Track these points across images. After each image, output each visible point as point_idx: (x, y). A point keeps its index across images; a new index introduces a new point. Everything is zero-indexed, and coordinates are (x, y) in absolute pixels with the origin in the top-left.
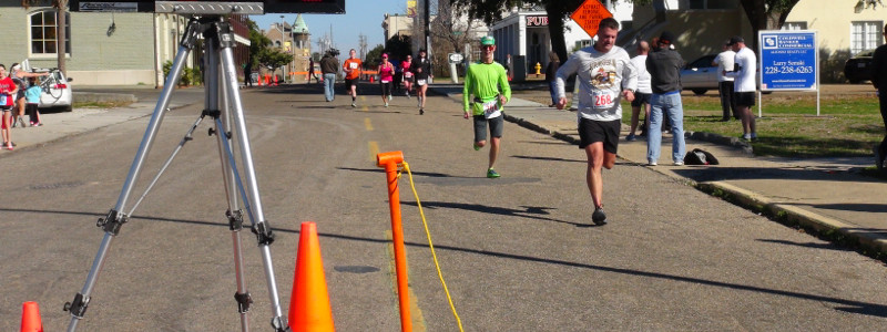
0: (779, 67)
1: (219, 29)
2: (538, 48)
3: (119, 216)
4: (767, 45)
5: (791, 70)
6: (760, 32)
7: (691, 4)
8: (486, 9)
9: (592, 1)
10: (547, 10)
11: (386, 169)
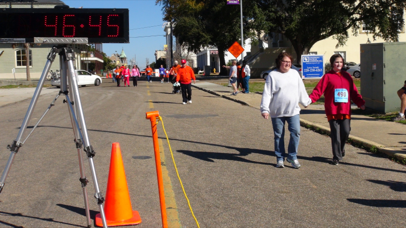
0: (309, 69)
1: (66, 51)
2: (215, 63)
3: (18, 144)
4: (305, 60)
5: (314, 70)
6: (302, 56)
7: (273, 45)
8: (194, 48)
9: (236, 44)
10: (218, 48)
11: (151, 120)
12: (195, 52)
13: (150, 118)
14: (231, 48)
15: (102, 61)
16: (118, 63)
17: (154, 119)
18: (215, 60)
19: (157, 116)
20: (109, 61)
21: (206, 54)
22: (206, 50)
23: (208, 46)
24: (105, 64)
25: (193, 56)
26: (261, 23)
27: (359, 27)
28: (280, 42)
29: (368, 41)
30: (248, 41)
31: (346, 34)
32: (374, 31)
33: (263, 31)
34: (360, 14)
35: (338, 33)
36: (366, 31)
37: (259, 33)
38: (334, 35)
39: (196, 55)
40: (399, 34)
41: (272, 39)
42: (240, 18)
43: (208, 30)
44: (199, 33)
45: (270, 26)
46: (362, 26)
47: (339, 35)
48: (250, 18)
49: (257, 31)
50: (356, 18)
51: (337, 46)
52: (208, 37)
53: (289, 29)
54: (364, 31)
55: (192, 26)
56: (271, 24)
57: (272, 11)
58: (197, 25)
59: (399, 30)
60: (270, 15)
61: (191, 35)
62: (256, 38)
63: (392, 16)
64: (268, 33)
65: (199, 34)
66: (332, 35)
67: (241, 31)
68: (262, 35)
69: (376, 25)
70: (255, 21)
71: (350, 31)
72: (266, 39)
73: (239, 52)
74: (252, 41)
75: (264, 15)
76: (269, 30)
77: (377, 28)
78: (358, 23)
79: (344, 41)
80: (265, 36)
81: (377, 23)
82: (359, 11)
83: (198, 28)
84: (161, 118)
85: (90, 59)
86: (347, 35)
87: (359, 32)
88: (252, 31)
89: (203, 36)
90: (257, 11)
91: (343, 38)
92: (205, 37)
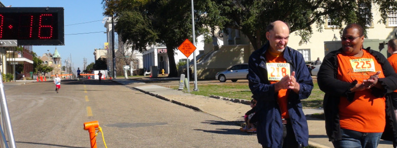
2: (163, 63)
7: (230, 43)
8: (140, 47)
9: (187, 41)
10: (167, 46)
11: (89, 132)
12: (141, 51)
13: (88, 129)
14: (182, 46)
15: (32, 62)
16: (50, 63)
17: (93, 130)
18: (164, 60)
19: (96, 127)
20: (40, 62)
21: (153, 52)
22: (153, 49)
23: (155, 44)
24: (35, 65)
25: (139, 56)
26: (215, 17)
27: (323, 22)
28: (236, 39)
29: (335, 37)
30: (201, 38)
31: (310, 29)
32: (341, 26)
33: (217, 27)
34: (324, 8)
35: (301, 28)
36: (332, 26)
37: (213, 29)
38: (297, 31)
39: (141, 54)
40: (367, 30)
41: (228, 36)
42: (191, 13)
43: (155, 26)
44: (144, 29)
45: (225, 21)
46: (327, 20)
47: (302, 31)
48: (203, 12)
49: (210, 26)
50: (320, 12)
51: (301, 42)
52: (155, 34)
53: (246, 24)
54: (329, 26)
55: (137, 22)
56: (227, 19)
57: (227, 5)
58: (142, 20)
59: (368, 26)
60: (224, 10)
61: (136, 32)
62: (210, 35)
63: (360, 9)
64: (223, 29)
65: (146, 31)
66: (294, 31)
67: (192, 27)
68: (217, 31)
69: (342, 19)
70: (208, 16)
71: (314, 26)
72: (221, 35)
73: (191, 51)
74: (205, 38)
75: (219, 9)
76: (224, 26)
77: (343, 23)
78: (322, 17)
79: (308, 37)
80: (219, 33)
81: (344, 17)
82: (323, 5)
83: (143, 24)
84: (101, 129)
85: (17, 59)
86: (311, 31)
87: (324, 27)
88: (204, 27)
89: (149, 33)
90: (210, 5)
91: (307, 34)
92: (151, 34)
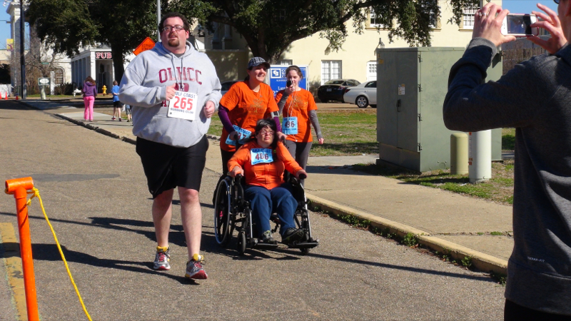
2: (104, 75)
4: (274, 75)
7: (215, 46)
9: (148, 41)
11: (15, 197)
13: (14, 192)
14: (139, 49)
17: (23, 193)
18: (106, 71)
19: (29, 188)
21: (89, 58)
22: (89, 52)
23: (92, 45)
25: (64, 62)
26: (193, 4)
27: (364, 19)
28: (225, 40)
29: (380, 43)
31: (343, 29)
32: (391, 25)
33: (195, 19)
35: (330, 27)
36: (377, 25)
38: (323, 32)
39: (70, 60)
40: (431, 33)
41: (212, 35)
43: (95, 14)
44: (76, 19)
45: (209, 10)
46: (371, 16)
47: (331, 31)
50: (361, 2)
52: (93, 27)
53: (243, 17)
54: (373, 26)
55: (64, 6)
56: (212, 8)
59: (432, 26)
61: (61, 23)
64: (206, 23)
65: (79, 22)
66: (318, 30)
68: (195, 25)
69: (394, 15)
71: (349, 24)
72: (201, 34)
76: (207, 18)
77: (395, 21)
78: (363, 11)
79: (339, 41)
80: (199, 29)
81: (395, 11)
83: (74, 10)
84: (37, 193)
86: (344, 32)
87: (364, 27)
89: (83, 25)
91: (338, 36)
92: (87, 27)
